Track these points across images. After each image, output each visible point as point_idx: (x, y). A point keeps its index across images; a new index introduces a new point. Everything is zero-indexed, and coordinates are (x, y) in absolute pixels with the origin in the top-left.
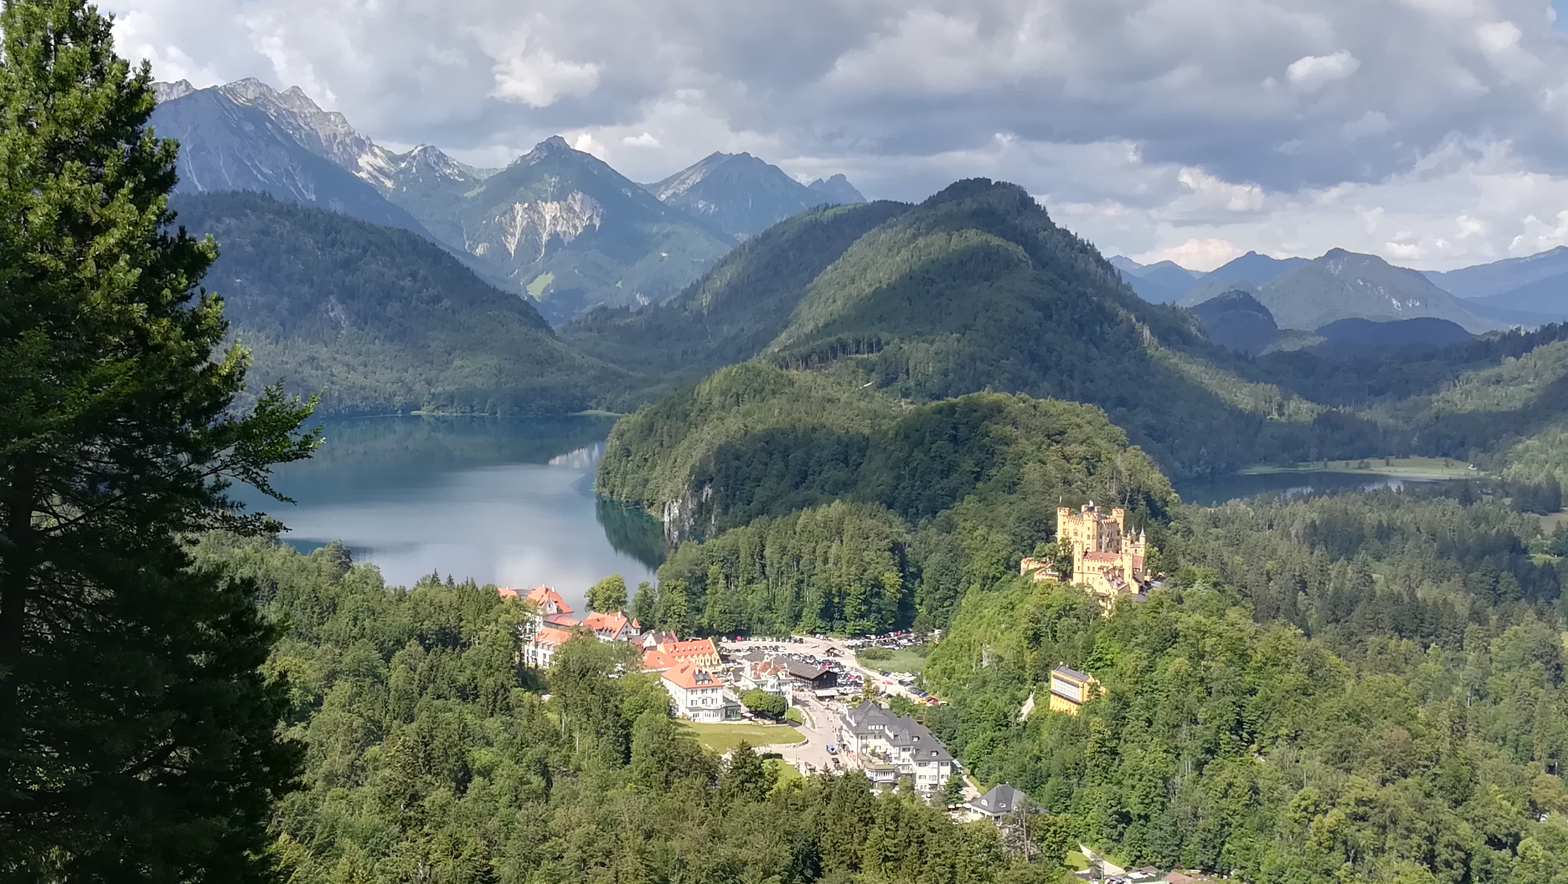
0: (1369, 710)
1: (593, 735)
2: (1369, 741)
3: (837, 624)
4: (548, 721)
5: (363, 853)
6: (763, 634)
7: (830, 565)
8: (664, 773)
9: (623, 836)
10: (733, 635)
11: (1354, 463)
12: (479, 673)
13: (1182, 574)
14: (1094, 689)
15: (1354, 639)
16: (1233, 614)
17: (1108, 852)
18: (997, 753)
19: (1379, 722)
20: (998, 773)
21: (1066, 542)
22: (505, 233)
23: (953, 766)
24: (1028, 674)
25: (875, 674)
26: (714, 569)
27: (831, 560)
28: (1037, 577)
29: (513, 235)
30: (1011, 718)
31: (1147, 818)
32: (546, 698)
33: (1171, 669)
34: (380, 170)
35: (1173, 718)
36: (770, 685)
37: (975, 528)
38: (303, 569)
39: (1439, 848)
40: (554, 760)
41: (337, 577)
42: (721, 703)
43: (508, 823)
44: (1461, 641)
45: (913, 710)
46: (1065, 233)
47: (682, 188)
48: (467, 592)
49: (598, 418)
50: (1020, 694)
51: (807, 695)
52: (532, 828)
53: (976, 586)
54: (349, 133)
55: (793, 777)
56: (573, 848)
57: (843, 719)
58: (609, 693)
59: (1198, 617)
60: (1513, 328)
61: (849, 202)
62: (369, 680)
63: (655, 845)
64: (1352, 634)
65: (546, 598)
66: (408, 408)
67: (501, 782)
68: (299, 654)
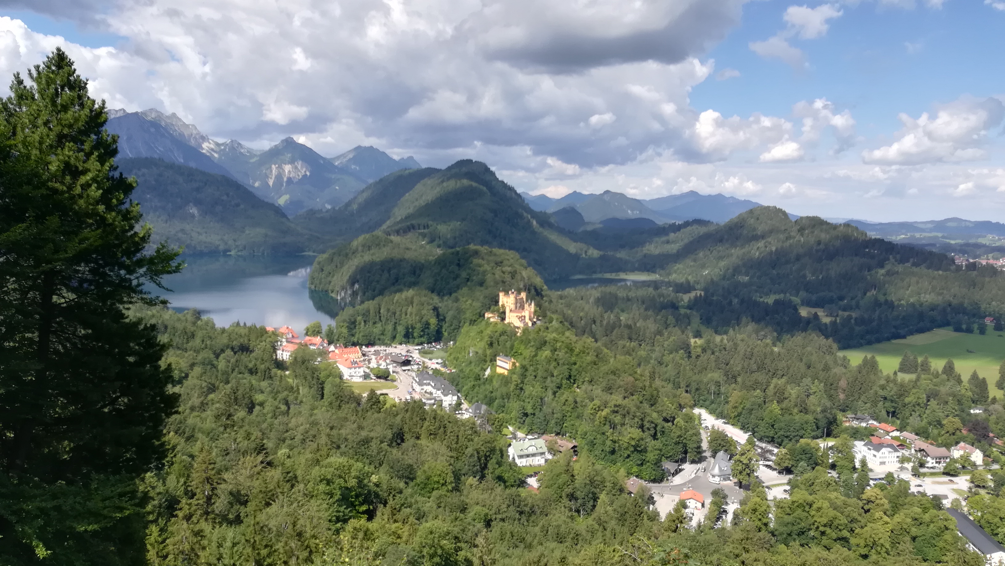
0: (619, 370)
1: (308, 388)
2: (619, 382)
3: (411, 340)
4: (288, 382)
5: (207, 439)
6: (380, 345)
7: (408, 316)
8: (338, 403)
9: (321, 429)
10: (367, 346)
11: (614, 274)
12: (258, 363)
13: (548, 318)
14: (514, 364)
15: (614, 343)
16: (567, 334)
17: (519, 428)
18: (475, 390)
19: (623, 375)
20: (476, 399)
21: (503, 306)
22: (268, 177)
23: (458, 396)
24: (488, 359)
25: (426, 360)
26: (359, 318)
27: (408, 314)
28: (492, 320)
29: (271, 178)
30: (481, 376)
31: (534, 414)
32: (287, 373)
33: (544, 356)
34: (212, 150)
35: (545, 375)
36: (383, 366)
37: (467, 301)
38: (179, 320)
39: (645, 423)
40: (291, 398)
41: (194, 323)
42: (362, 373)
43: (271, 425)
44: (653, 343)
45: (442, 374)
46: (503, 182)
47: (345, 160)
48: (253, 329)
49: (309, 256)
50: (485, 367)
51: (399, 369)
52: (281, 427)
53: (467, 324)
54: (199, 133)
55: (392, 402)
56: (299, 434)
57: (413, 378)
58: (314, 370)
59: (554, 335)
60: (673, 222)
61: (415, 168)
62: (209, 367)
63: (334, 432)
64: (612, 341)
65: (287, 331)
66: (226, 251)
67: (268, 408)
68: (177, 356)
